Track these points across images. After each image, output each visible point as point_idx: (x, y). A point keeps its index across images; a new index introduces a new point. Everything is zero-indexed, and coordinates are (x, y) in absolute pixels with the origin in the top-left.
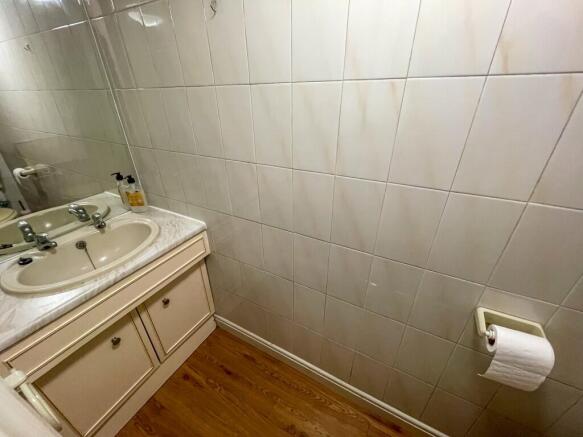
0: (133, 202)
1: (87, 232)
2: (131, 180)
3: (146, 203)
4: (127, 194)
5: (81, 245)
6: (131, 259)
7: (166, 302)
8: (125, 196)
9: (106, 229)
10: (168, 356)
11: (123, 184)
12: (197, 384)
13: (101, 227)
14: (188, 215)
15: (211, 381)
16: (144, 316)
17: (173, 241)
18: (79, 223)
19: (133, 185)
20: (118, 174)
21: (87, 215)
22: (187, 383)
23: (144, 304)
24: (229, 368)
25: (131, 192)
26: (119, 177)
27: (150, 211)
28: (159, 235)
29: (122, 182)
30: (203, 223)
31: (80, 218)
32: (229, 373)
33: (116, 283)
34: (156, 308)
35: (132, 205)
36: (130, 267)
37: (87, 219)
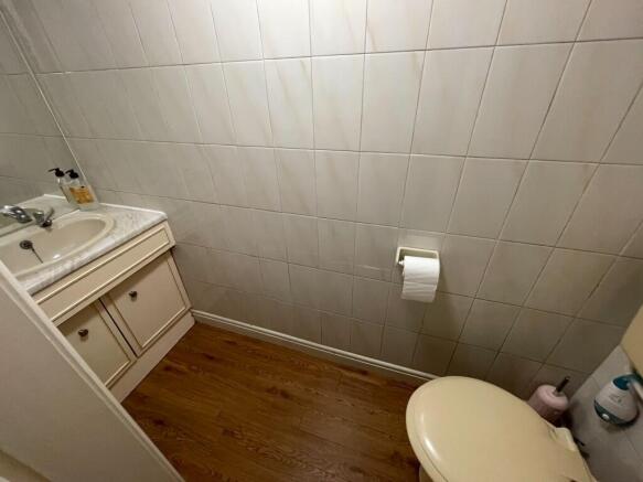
0: (80, 199)
1: (31, 232)
2: (74, 175)
3: (95, 199)
4: (72, 190)
5: (27, 245)
6: (87, 249)
7: (134, 295)
8: (69, 193)
9: (52, 227)
10: (145, 350)
11: (66, 181)
12: (179, 372)
13: (46, 225)
14: (145, 207)
15: (194, 367)
16: (111, 309)
17: (131, 231)
18: (19, 225)
19: (77, 180)
20: (57, 170)
21: (27, 217)
22: (169, 373)
23: (107, 294)
24: (211, 355)
25: (77, 188)
26: (59, 174)
27: (102, 207)
28: (115, 227)
29: (63, 178)
30: (162, 213)
31: (20, 220)
32: (211, 358)
33: (73, 272)
34: (123, 301)
35: (79, 202)
36: (86, 256)
37: (28, 220)
